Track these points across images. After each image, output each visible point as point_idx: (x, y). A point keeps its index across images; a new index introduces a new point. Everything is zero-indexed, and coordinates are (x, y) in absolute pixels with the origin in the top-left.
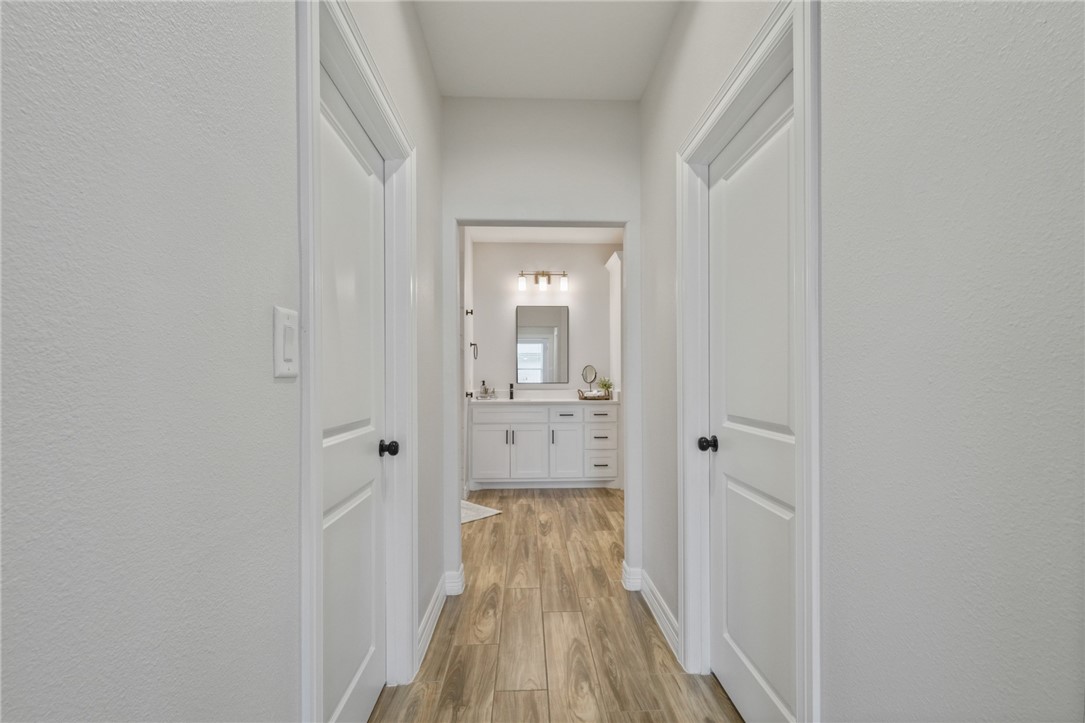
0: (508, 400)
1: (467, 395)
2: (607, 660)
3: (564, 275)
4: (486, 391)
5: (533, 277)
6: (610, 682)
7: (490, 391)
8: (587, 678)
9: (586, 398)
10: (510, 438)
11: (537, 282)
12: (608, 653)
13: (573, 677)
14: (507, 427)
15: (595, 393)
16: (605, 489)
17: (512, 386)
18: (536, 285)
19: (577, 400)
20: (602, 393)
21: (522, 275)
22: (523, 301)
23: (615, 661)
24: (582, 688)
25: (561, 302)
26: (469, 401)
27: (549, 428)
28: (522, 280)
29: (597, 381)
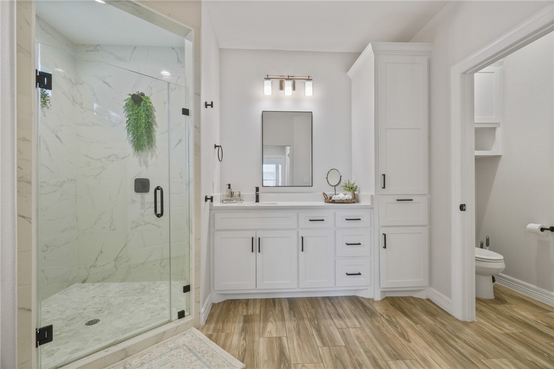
0: (253, 204)
1: (206, 199)
3: (309, 79)
4: (232, 194)
5: (277, 82)
7: (236, 194)
9: (334, 202)
10: (256, 245)
11: (282, 88)
14: (252, 234)
15: (341, 196)
16: (357, 297)
17: (257, 189)
18: (282, 91)
19: (322, 203)
20: (349, 196)
21: (268, 79)
22: (268, 106)
25: (306, 107)
26: (211, 206)
27: (298, 233)
28: (268, 83)
29: (342, 183)
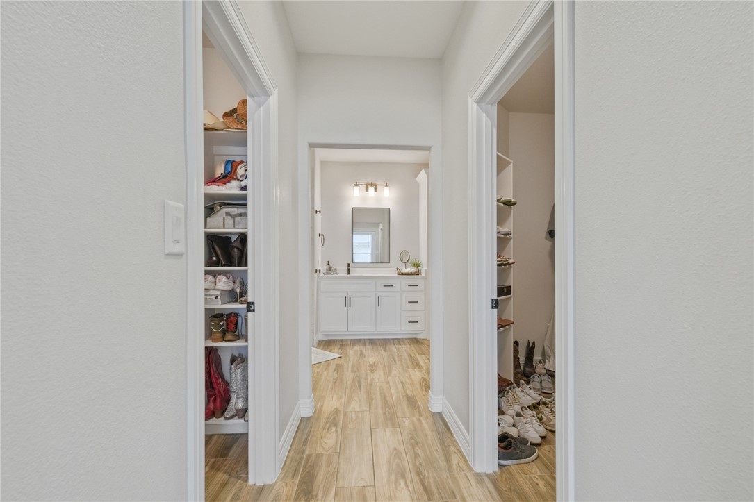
0: (346, 275)
1: (317, 271)
2: (418, 463)
3: (387, 185)
4: (330, 269)
5: (364, 187)
6: (420, 479)
7: (333, 269)
8: (403, 477)
9: (402, 274)
10: (348, 302)
11: (367, 190)
12: (419, 458)
13: (393, 477)
14: (345, 295)
15: (409, 270)
16: (416, 339)
17: (349, 265)
18: (367, 193)
19: (396, 275)
20: (414, 270)
21: (356, 185)
22: (356, 203)
23: (424, 464)
24: (400, 484)
25: (385, 205)
26: (318, 276)
27: (376, 295)
28: (356, 189)
29: (410, 261)
